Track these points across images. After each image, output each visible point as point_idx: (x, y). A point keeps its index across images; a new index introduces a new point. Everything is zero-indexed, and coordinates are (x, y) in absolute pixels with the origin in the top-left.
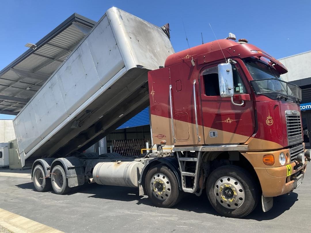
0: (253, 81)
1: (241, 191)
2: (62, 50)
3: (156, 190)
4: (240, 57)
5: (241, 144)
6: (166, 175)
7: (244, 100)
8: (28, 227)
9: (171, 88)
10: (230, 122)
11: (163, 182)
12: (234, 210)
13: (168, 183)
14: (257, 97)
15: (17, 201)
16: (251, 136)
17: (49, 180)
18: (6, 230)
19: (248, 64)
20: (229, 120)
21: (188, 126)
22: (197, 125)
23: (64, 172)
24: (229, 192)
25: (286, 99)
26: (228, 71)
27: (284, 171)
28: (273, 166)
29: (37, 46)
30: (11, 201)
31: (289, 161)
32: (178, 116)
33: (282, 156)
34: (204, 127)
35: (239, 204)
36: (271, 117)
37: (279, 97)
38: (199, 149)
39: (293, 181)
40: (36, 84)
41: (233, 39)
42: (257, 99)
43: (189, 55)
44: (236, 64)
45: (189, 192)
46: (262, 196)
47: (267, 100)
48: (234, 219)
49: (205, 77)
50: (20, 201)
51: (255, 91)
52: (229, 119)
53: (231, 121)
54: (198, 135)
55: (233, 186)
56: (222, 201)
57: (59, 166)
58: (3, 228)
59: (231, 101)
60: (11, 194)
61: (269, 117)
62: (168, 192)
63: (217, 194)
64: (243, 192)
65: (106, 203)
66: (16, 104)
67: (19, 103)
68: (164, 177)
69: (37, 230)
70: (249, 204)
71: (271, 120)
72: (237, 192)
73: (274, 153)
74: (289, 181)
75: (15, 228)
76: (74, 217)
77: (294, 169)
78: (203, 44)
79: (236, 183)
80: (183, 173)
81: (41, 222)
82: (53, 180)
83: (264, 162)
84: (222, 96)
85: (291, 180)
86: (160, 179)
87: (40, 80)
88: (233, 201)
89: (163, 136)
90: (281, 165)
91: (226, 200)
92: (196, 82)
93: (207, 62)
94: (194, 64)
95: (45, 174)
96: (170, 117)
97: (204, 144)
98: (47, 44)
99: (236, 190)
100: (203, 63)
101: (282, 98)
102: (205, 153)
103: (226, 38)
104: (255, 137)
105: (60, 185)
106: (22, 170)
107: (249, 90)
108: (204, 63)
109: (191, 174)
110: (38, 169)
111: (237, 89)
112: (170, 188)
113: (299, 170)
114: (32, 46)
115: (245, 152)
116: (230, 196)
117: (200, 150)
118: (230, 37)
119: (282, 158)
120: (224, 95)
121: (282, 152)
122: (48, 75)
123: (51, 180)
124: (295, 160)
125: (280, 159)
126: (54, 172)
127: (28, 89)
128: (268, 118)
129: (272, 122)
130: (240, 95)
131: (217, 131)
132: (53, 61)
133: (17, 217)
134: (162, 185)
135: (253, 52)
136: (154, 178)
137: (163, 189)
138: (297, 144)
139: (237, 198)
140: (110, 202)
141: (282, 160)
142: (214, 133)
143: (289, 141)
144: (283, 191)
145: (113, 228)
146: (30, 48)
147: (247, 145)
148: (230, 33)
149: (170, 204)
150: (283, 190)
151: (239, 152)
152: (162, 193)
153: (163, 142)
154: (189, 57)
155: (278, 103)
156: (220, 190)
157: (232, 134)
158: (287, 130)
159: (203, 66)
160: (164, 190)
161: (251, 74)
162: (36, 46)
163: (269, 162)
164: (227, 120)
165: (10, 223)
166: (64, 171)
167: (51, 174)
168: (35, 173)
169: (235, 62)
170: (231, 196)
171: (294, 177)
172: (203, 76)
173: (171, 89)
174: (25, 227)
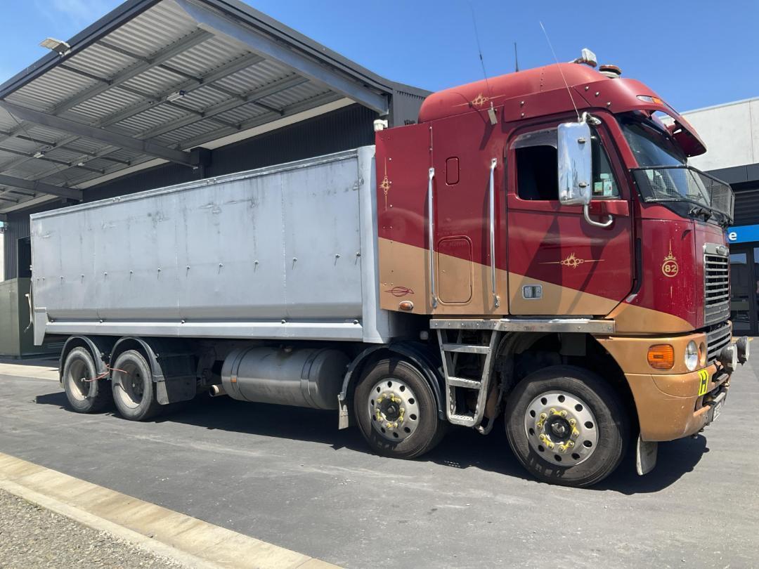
0: (638, 169)
1: (589, 425)
2: (135, 60)
3: (381, 416)
4: (609, 109)
5: (596, 317)
6: (407, 382)
7: (612, 215)
8: (74, 495)
9: (432, 175)
10: (575, 264)
11: (400, 400)
12: (569, 467)
13: (411, 401)
14: (645, 208)
15: (28, 432)
16: (623, 300)
17: (106, 386)
18: (19, 500)
19: (629, 128)
20: (571, 261)
21: (471, 269)
22: (492, 269)
23: (148, 369)
24: (560, 427)
25: (707, 217)
26: (582, 143)
27: (694, 384)
28: (670, 371)
29: (71, 48)
30: (14, 432)
31: (703, 360)
32: (447, 245)
33: (690, 349)
34: (510, 273)
35: (584, 455)
36: (674, 259)
37: (695, 211)
38: (494, 326)
39: (708, 407)
40: (59, 145)
41: (592, 64)
42: (644, 213)
43: (483, 96)
44: (599, 125)
45: (463, 424)
46: (639, 440)
47: (666, 217)
48: (568, 489)
49: (519, 152)
50: (37, 433)
51: (640, 193)
52: (572, 257)
53: (577, 262)
54: (493, 292)
55: (572, 414)
56: (541, 448)
57: (133, 351)
58: (10, 496)
59: (583, 214)
60: (8, 416)
61: (670, 258)
62: (412, 423)
63: (531, 431)
64: (594, 428)
65: (255, 443)
66: (4, 193)
67: (11, 190)
68: (402, 389)
69: (99, 501)
70: (605, 455)
71: (673, 264)
72: (579, 429)
73: (674, 341)
74: (700, 408)
75: (41, 495)
76: (182, 474)
77: (713, 381)
78: (517, 71)
79: (579, 408)
80: (452, 380)
81: (103, 484)
82: (118, 384)
83: (649, 361)
84: (562, 202)
85: (704, 405)
86: (393, 392)
87: (70, 135)
88: (568, 448)
89: (407, 292)
90: (688, 370)
91: (552, 444)
92: (497, 164)
93: (528, 117)
94: (494, 120)
95: (97, 370)
96: (426, 247)
97: (507, 314)
98: (98, 43)
99: (577, 424)
100: (517, 119)
101: (699, 213)
102: (508, 334)
103: (573, 61)
104: (633, 303)
105: (137, 397)
106: (20, 358)
107: (627, 191)
108: (520, 118)
109: (471, 383)
110: (78, 358)
111: (598, 187)
112: (417, 413)
113: (720, 383)
114: (58, 47)
115: (606, 336)
116: (561, 436)
117: (497, 328)
118: (584, 58)
119: (689, 354)
120: (568, 199)
121: (692, 341)
122: (92, 124)
123: (113, 385)
124: (715, 360)
125: (686, 356)
126: (121, 367)
127: (38, 155)
128: (667, 259)
129: (676, 269)
130: (605, 203)
131: (541, 285)
132: (108, 89)
133: (41, 471)
134: (397, 405)
135: (642, 100)
136: (379, 390)
137: (399, 415)
138: (718, 324)
139: (579, 442)
140: (266, 442)
141: (689, 358)
142: (534, 289)
143: (708, 315)
144: (687, 428)
145: (288, 502)
146: (51, 50)
147: (612, 319)
148: (585, 50)
149: (415, 450)
150: (687, 426)
151: (592, 337)
152: (396, 424)
153: (406, 304)
154: (482, 102)
155: (690, 226)
156: (538, 423)
157: (576, 292)
158: (705, 289)
159: (518, 126)
160: (401, 418)
161: (633, 152)
162: (69, 46)
163: (662, 361)
164: (568, 260)
165: (26, 485)
166: (147, 365)
167: (111, 371)
168: (69, 366)
169: (598, 122)
170: (567, 436)
171: (710, 400)
172: (516, 150)
173: (433, 178)
174: (66, 493)
